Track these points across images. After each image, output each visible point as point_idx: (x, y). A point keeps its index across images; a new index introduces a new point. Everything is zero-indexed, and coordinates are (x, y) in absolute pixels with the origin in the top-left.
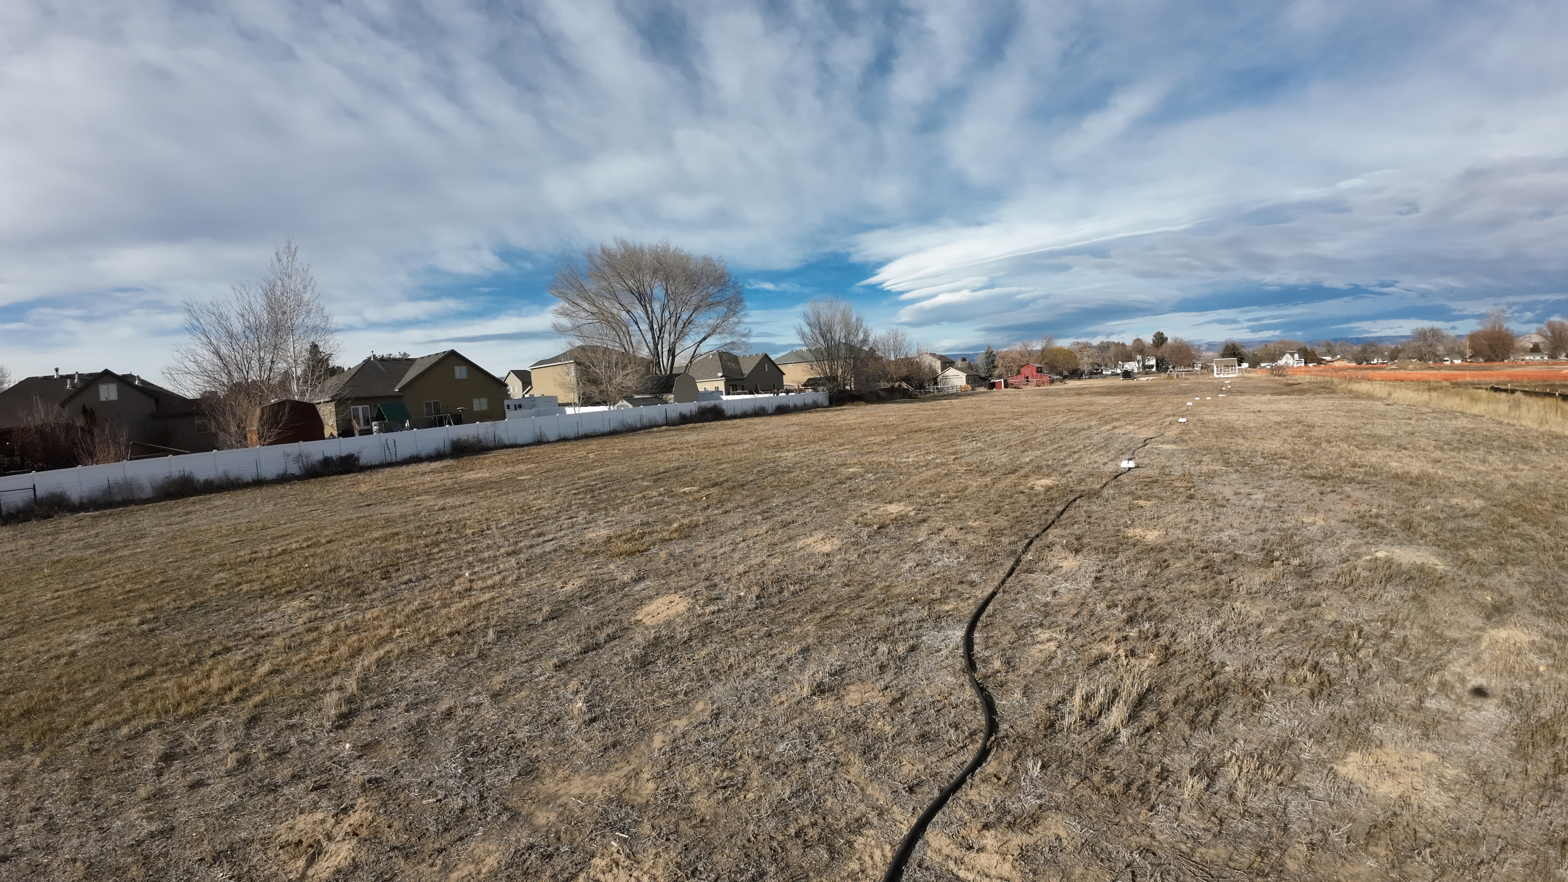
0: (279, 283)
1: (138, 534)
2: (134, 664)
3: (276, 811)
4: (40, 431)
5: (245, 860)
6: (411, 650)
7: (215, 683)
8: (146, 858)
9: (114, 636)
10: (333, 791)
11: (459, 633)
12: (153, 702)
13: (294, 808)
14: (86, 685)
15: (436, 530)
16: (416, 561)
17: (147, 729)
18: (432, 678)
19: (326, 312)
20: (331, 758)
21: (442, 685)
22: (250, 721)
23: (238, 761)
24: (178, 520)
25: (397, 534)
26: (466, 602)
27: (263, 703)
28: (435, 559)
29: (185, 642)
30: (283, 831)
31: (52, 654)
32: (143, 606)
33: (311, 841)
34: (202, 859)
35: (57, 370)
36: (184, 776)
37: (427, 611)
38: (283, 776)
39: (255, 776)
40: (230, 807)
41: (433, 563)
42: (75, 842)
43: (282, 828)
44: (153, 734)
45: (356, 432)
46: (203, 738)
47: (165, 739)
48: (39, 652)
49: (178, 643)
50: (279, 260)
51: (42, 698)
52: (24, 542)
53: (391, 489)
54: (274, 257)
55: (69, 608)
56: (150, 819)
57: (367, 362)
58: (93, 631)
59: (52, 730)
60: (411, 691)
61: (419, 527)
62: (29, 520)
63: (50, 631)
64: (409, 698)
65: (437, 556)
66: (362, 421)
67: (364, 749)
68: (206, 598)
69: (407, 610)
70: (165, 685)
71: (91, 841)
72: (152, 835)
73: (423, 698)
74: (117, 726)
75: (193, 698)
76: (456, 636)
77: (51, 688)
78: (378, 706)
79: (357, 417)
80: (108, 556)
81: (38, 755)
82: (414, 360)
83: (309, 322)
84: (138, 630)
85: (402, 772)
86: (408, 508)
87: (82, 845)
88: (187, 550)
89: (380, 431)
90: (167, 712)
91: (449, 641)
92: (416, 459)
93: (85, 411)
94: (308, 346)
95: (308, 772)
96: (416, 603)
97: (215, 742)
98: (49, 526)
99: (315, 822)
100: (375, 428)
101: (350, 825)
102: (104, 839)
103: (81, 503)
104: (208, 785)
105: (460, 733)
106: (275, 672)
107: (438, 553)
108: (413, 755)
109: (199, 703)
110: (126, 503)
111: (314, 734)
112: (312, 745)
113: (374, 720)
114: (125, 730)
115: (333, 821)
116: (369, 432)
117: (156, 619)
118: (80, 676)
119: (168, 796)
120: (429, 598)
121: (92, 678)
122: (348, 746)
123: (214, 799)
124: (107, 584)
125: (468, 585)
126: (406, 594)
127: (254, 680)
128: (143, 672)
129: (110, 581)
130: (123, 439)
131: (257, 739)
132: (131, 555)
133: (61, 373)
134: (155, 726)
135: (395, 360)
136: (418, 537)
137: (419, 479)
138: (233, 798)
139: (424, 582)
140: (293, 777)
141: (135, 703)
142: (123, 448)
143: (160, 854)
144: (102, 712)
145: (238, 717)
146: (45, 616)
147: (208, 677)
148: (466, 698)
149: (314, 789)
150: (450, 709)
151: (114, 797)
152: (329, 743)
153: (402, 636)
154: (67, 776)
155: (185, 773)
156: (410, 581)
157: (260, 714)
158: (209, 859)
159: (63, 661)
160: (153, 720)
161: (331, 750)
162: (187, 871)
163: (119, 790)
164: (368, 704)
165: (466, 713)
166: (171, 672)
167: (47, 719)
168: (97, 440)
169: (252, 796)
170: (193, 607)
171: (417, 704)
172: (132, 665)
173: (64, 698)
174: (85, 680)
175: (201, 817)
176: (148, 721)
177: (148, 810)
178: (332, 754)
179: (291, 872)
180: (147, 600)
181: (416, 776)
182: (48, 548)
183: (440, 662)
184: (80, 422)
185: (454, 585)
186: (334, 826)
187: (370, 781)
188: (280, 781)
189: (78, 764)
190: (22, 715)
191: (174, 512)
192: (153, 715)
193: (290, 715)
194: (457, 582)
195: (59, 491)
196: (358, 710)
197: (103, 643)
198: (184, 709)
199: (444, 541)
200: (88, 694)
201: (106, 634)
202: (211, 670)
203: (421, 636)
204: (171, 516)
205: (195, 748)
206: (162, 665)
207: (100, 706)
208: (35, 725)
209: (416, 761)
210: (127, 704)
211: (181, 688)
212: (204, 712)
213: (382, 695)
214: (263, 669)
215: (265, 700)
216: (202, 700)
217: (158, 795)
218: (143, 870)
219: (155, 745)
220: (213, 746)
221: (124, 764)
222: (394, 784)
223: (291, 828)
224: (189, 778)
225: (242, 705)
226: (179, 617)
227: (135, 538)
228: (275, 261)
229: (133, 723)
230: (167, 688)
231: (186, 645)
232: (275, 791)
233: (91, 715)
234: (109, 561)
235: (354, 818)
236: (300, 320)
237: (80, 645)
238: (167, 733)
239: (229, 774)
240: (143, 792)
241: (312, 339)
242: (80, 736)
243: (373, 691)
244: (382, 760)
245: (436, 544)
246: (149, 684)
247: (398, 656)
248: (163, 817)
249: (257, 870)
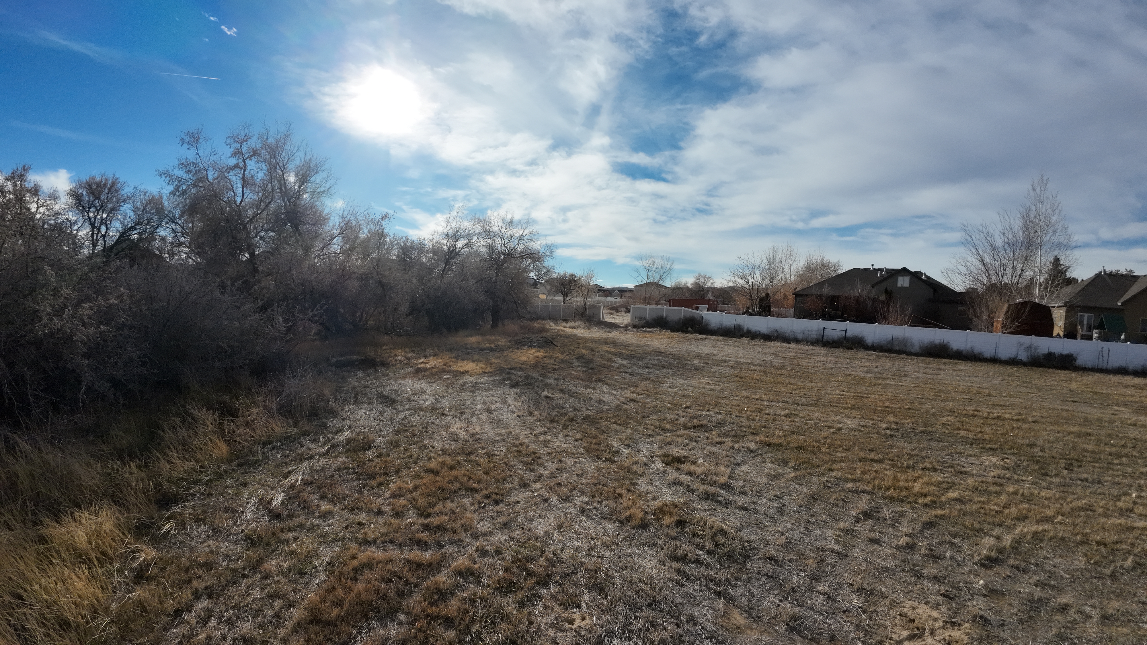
0: (1033, 208)
1: (903, 374)
2: (873, 451)
3: (912, 591)
4: (857, 300)
5: (875, 604)
6: (1063, 539)
7: (917, 487)
8: (822, 560)
9: (867, 429)
10: (954, 605)
11: (1105, 545)
12: (874, 478)
13: (923, 597)
14: (840, 449)
15: (1123, 442)
16: (1097, 465)
17: (863, 492)
18: (1066, 571)
19: (1069, 231)
20: (966, 582)
21: (1071, 582)
22: (927, 524)
23: (907, 544)
24: (931, 372)
25: (1089, 434)
26: (1122, 521)
27: (942, 517)
28: (1113, 470)
29: (909, 452)
30: (908, 606)
31: (826, 424)
32: (892, 419)
33: (920, 626)
34: (852, 585)
35: (873, 265)
36: (870, 531)
37: (1089, 512)
38: (929, 573)
39: (912, 560)
40: (886, 568)
41: (1110, 472)
42: (789, 526)
43: (908, 604)
44: (865, 497)
45: (1079, 336)
46: (893, 516)
47: (871, 503)
48: (820, 420)
49: (905, 450)
50: (1034, 190)
51: (812, 444)
52: (832, 359)
53: (1096, 393)
54: (1030, 187)
55: (847, 403)
56: (837, 542)
57: (1098, 276)
58: (856, 421)
59: (809, 463)
60: (1046, 572)
61: (1109, 435)
62: (838, 348)
63: (831, 411)
64: (1043, 577)
65: (1115, 467)
66: (1085, 327)
67: (991, 593)
68: (934, 429)
69: (1074, 504)
70: (886, 472)
71: (798, 531)
72: (833, 551)
73: (1053, 583)
74: (846, 480)
75: (900, 489)
76: (1102, 547)
77: (819, 441)
78: (1018, 568)
79: (1081, 323)
80: (880, 381)
81: (794, 472)
82: (1137, 277)
83: (1055, 240)
84: (883, 432)
85: (1006, 628)
86: (1106, 414)
87: (791, 529)
88: (932, 394)
89: (1099, 338)
90: (880, 488)
91: (1095, 548)
92: (1122, 371)
93: (886, 291)
94: (1052, 259)
95: (946, 581)
96: (1084, 502)
97: (899, 523)
98: (849, 354)
99: (930, 616)
100: (1095, 335)
101: (950, 636)
102: (806, 535)
103: (872, 345)
104: (881, 546)
105: (1063, 630)
106: (959, 500)
107: (1117, 465)
108: (1021, 622)
109: (902, 494)
110: (900, 352)
111: (964, 558)
112: (959, 565)
113: (1009, 576)
114: (850, 485)
115: (941, 624)
116: (1089, 338)
117: (897, 430)
118: (838, 443)
119: (855, 536)
120: (1096, 502)
121: (845, 447)
122: (982, 582)
123: (879, 556)
124: (874, 398)
125: (1131, 506)
126: (1079, 490)
127: (943, 499)
128: (876, 458)
129: (877, 396)
130: (908, 312)
131: (926, 537)
132: (895, 385)
133: (875, 267)
134: (869, 493)
135: (1122, 275)
136: (1106, 444)
137: (1122, 390)
138: (891, 564)
139: (1097, 486)
140: (935, 577)
141: (863, 473)
142: (907, 318)
143: (831, 564)
144: (842, 468)
145: (922, 516)
146: (831, 402)
147: (915, 481)
148: (1083, 605)
149: (943, 595)
150: (1067, 605)
151: (824, 517)
152: (970, 572)
153: (1061, 523)
154: (805, 490)
155: (872, 530)
156: (1086, 480)
157: (936, 523)
158: (855, 587)
159: (832, 430)
160: (870, 489)
161: (969, 577)
162: (839, 584)
163: (830, 515)
164: (1011, 562)
165: (1076, 616)
166: (893, 466)
167: (809, 456)
168: (891, 310)
169: (903, 570)
170: (923, 432)
171: (1045, 584)
172: (871, 450)
173: (824, 450)
174: (840, 446)
175: (866, 561)
176: (866, 488)
177: (839, 536)
178: (969, 580)
179: (895, 633)
180: (896, 416)
181: (1014, 639)
182: (845, 366)
183: (1080, 562)
184: (882, 298)
185: (1119, 500)
186: (940, 628)
187: (981, 617)
188: (925, 574)
189: (814, 489)
190: (796, 448)
191: (930, 366)
192: (871, 485)
193: (955, 536)
194: (1123, 498)
195: (861, 336)
196: (1002, 561)
197: (860, 430)
198: (890, 492)
199: (1126, 456)
200: (839, 455)
201: (863, 426)
202: (918, 477)
203: (1076, 532)
204: (927, 368)
205: (886, 519)
206: (890, 460)
207: (843, 465)
208: (801, 456)
209: (1020, 628)
210: (858, 471)
211: (895, 478)
212: (902, 501)
213: (1025, 561)
214: (953, 494)
215: (944, 516)
216: (904, 493)
217: (849, 532)
218: (815, 565)
219: (863, 504)
220: (897, 524)
221: (840, 503)
222: (996, 632)
223: (913, 608)
224: (872, 535)
225: (928, 510)
226: (912, 435)
227: (900, 376)
228: (1031, 191)
229: (857, 484)
230: (886, 475)
231: (910, 454)
232: (919, 578)
233: (835, 466)
234: (880, 384)
235: (956, 634)
236: (1048, 238)
237: (846, 426)
238: (873, 501)
239: (897, 547)
240: (842, 525)
241: (1056, 253)
242: (823, 475)
243: (1020, 554)
244: (998, 609)
245: (1119, 456)
246: (876, 467)
247: (1051, 538)
248: (845, 546)
249: (877, 616)
